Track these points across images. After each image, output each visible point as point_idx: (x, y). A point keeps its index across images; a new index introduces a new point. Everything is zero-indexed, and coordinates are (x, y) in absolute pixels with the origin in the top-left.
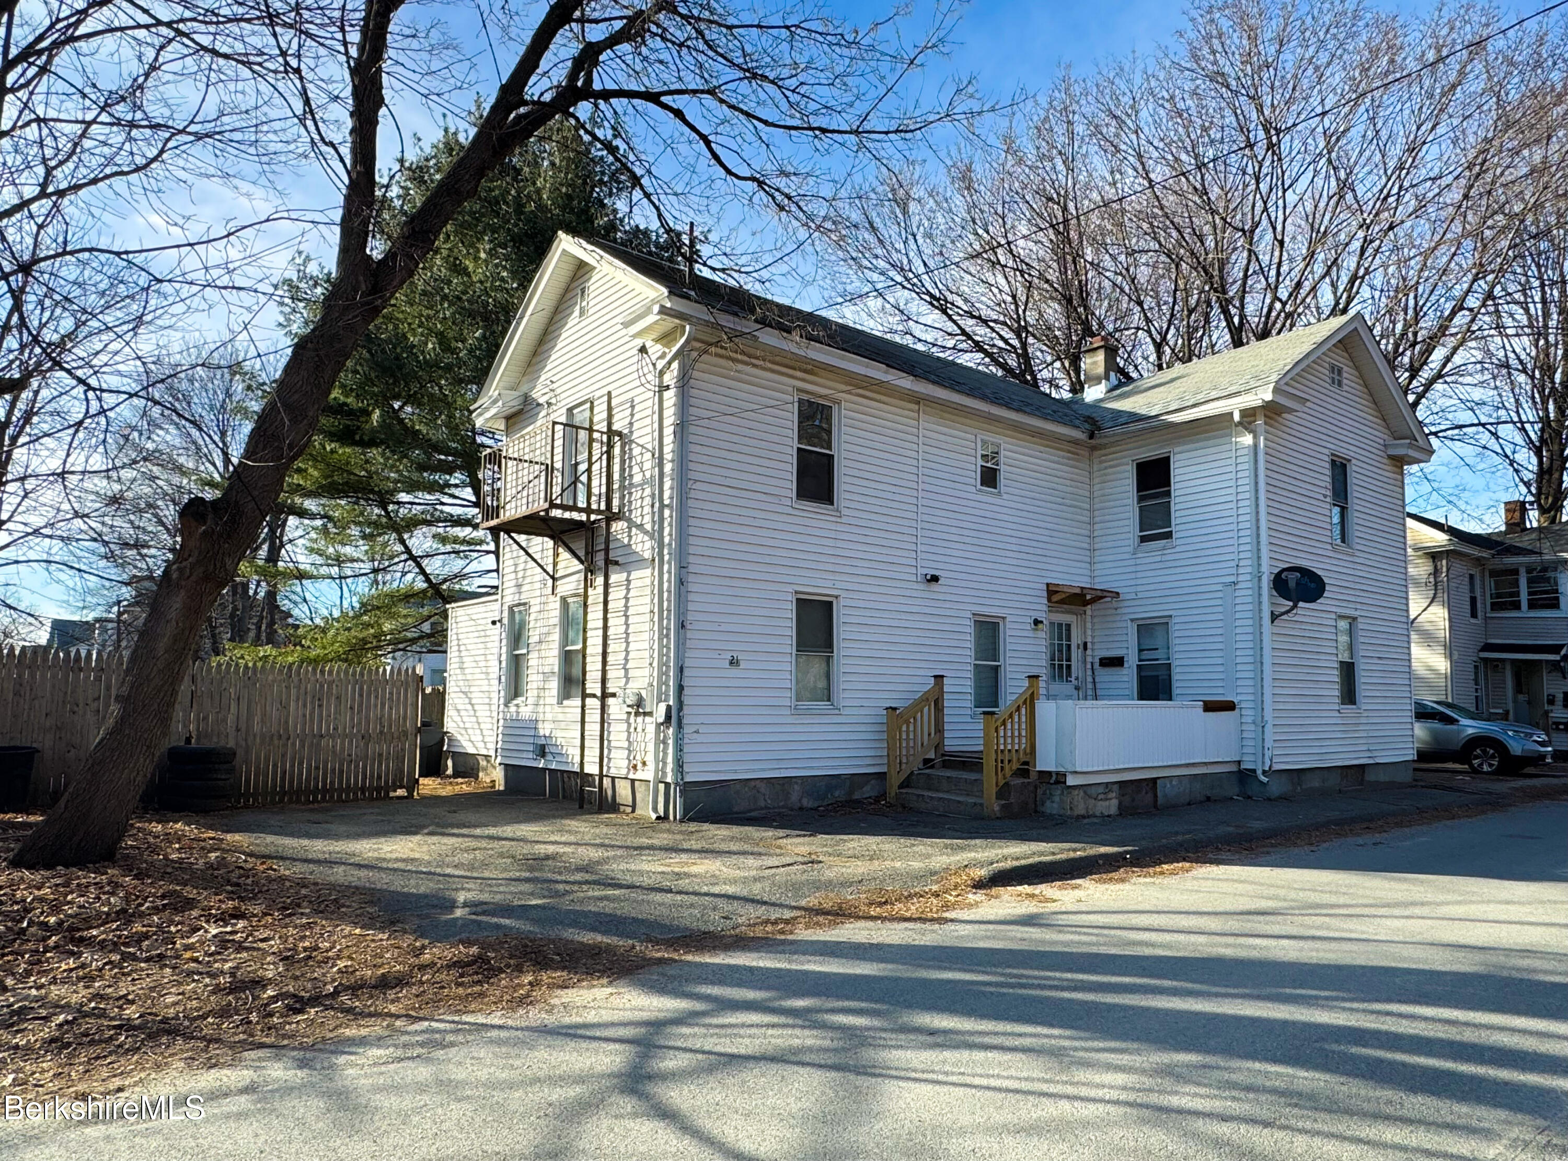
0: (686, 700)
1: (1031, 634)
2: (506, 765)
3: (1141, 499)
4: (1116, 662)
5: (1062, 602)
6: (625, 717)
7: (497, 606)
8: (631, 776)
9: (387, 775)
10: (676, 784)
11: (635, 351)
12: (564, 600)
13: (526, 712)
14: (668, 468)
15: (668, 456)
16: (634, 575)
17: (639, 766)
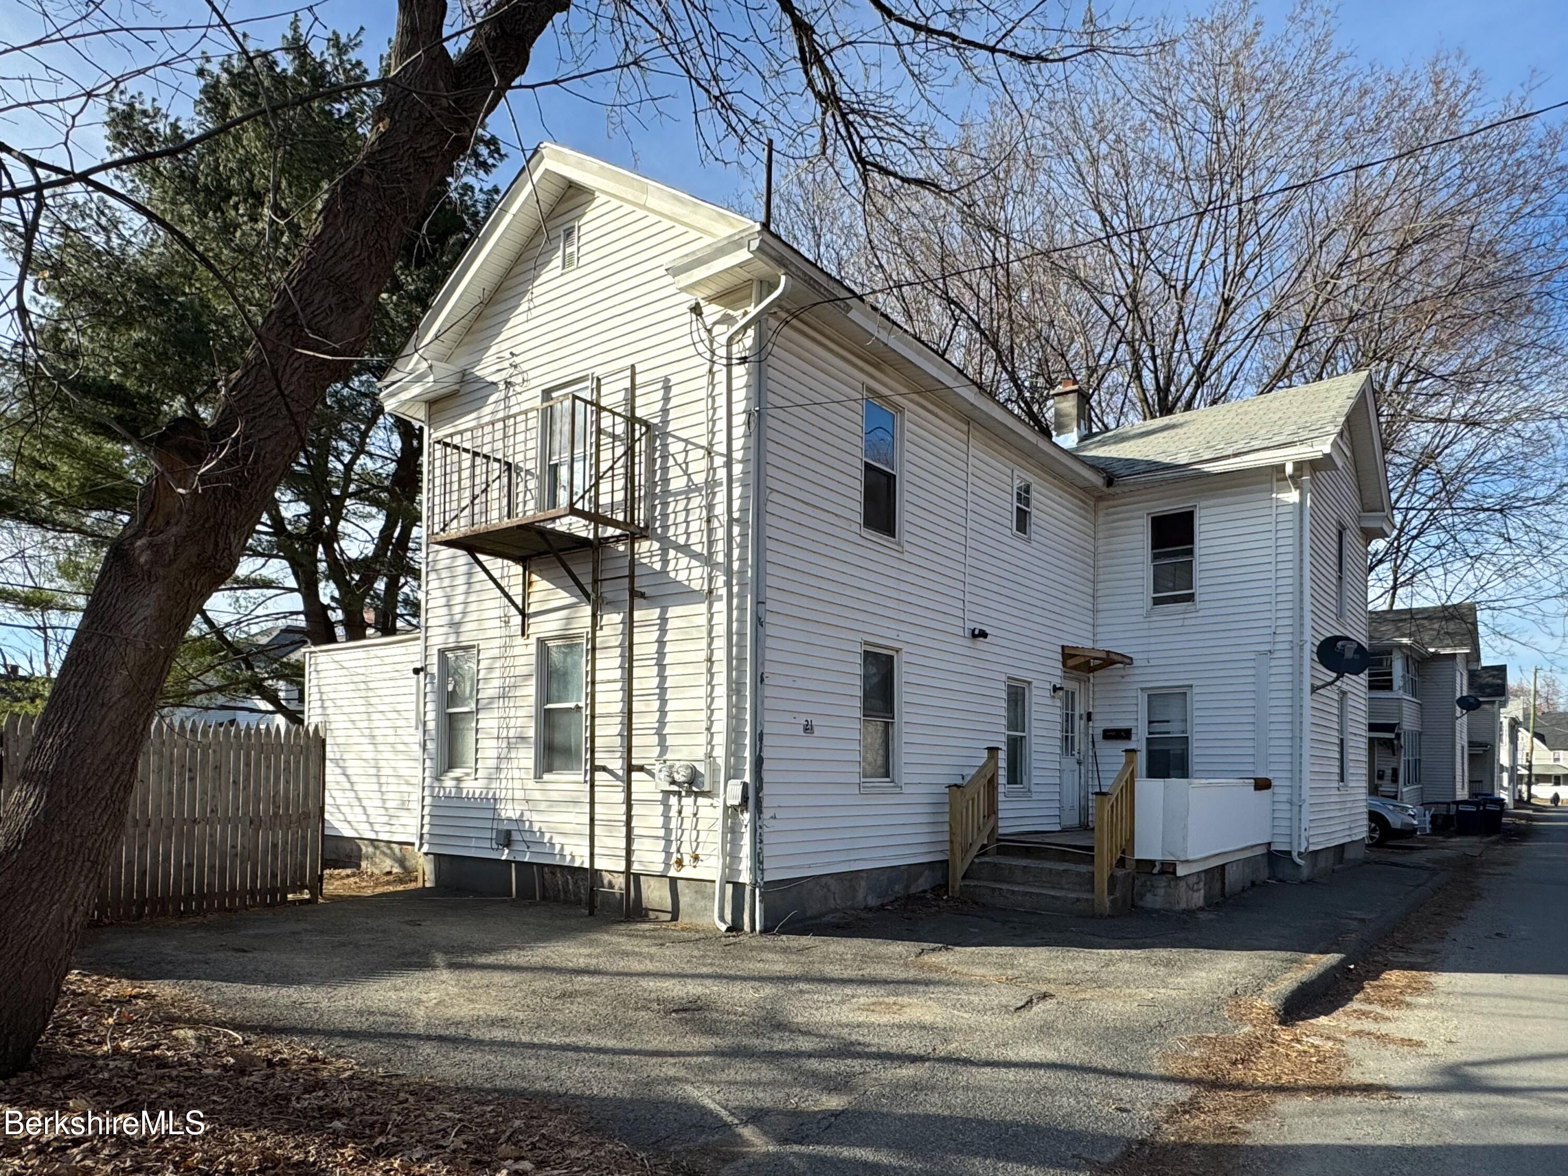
0: (766, 777)
1: (1049, 702)
2: (437, 856)
3: (1155, 557)
4: (1123, 734)
5: (1075, 668)
6: (660, 797)
7: (418, 646)
8: (673, 873)
9: (284, 872)
10: (754, 885)
11: (685, 308)
12: (541, 642)
13: (473, 786)
14: (737, 469)
15: (738, 455)
16: (672, 612)
17: (687, 860)
